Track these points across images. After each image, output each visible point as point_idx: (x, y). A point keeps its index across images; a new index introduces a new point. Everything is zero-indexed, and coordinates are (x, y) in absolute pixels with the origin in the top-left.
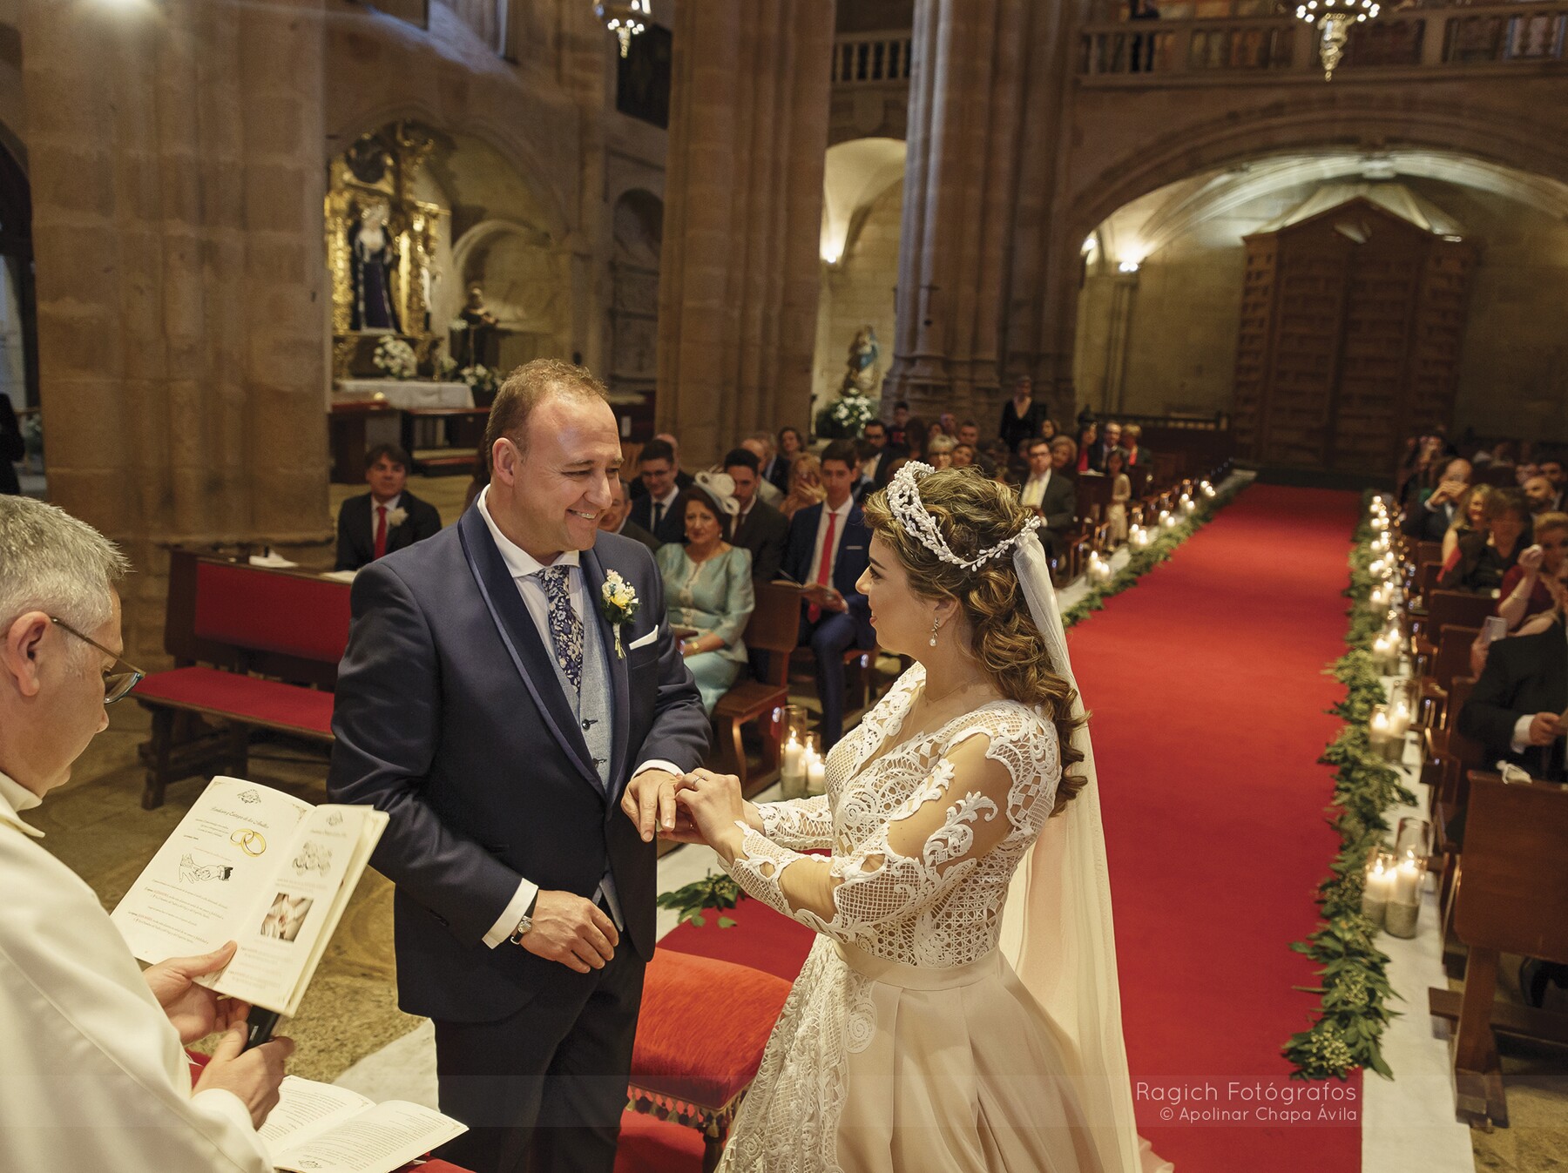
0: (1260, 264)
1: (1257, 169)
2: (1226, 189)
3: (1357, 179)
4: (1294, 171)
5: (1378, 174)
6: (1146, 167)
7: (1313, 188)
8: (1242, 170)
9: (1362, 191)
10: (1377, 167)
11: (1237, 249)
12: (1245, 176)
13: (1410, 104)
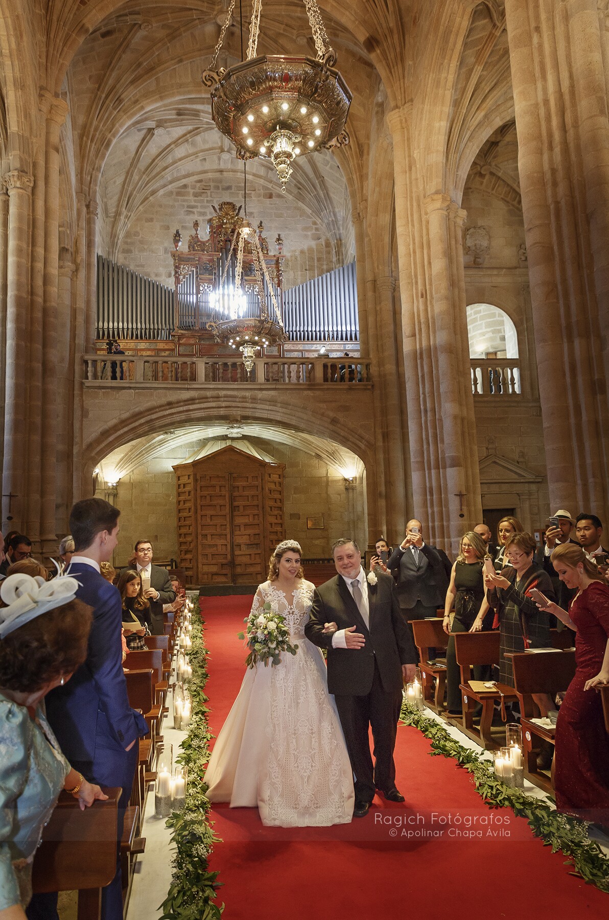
0: (184, 480)
1: (179, 432)
2: (162, 443)
3: (225, 438)
4: (196, 434)
5: (235, 435)
6: (126, 429)
7: (204, 442)
8: (171, 433)
9: (229, 443)
10: (235, 432)
11: (170, 472)
12: (173, 436)
13: (254, 400)
